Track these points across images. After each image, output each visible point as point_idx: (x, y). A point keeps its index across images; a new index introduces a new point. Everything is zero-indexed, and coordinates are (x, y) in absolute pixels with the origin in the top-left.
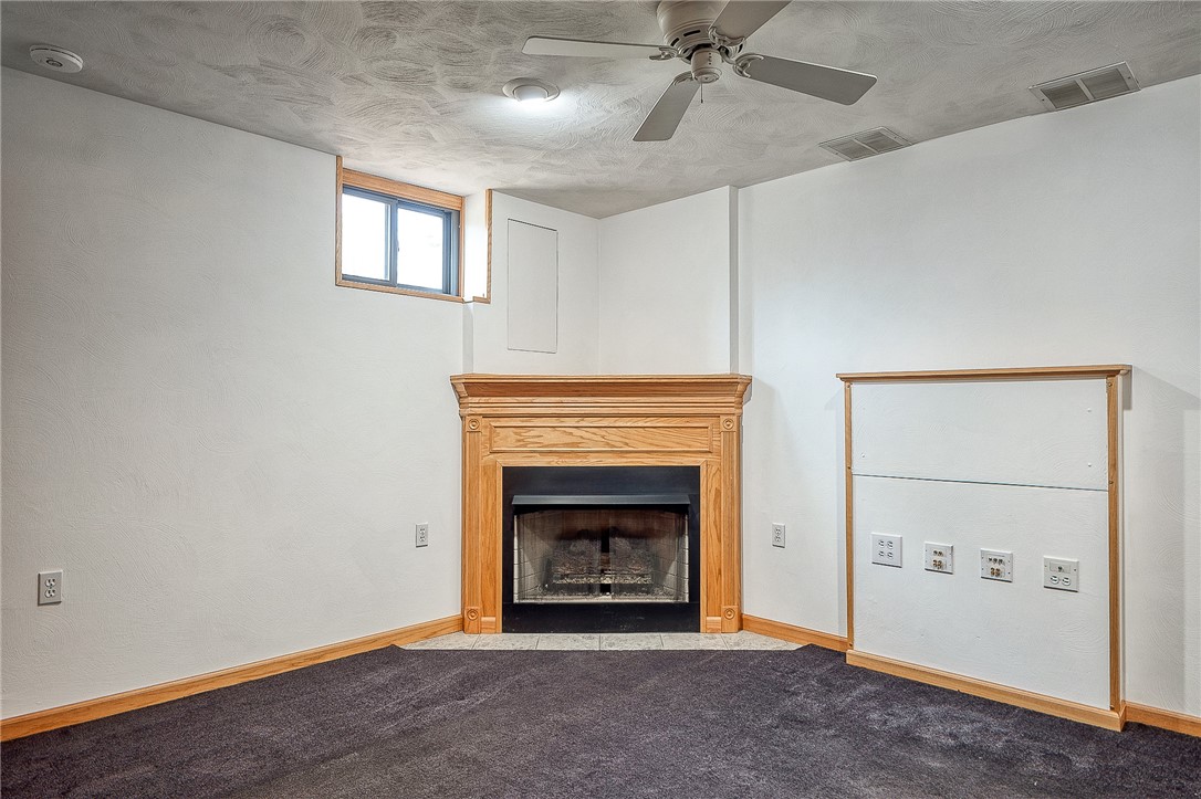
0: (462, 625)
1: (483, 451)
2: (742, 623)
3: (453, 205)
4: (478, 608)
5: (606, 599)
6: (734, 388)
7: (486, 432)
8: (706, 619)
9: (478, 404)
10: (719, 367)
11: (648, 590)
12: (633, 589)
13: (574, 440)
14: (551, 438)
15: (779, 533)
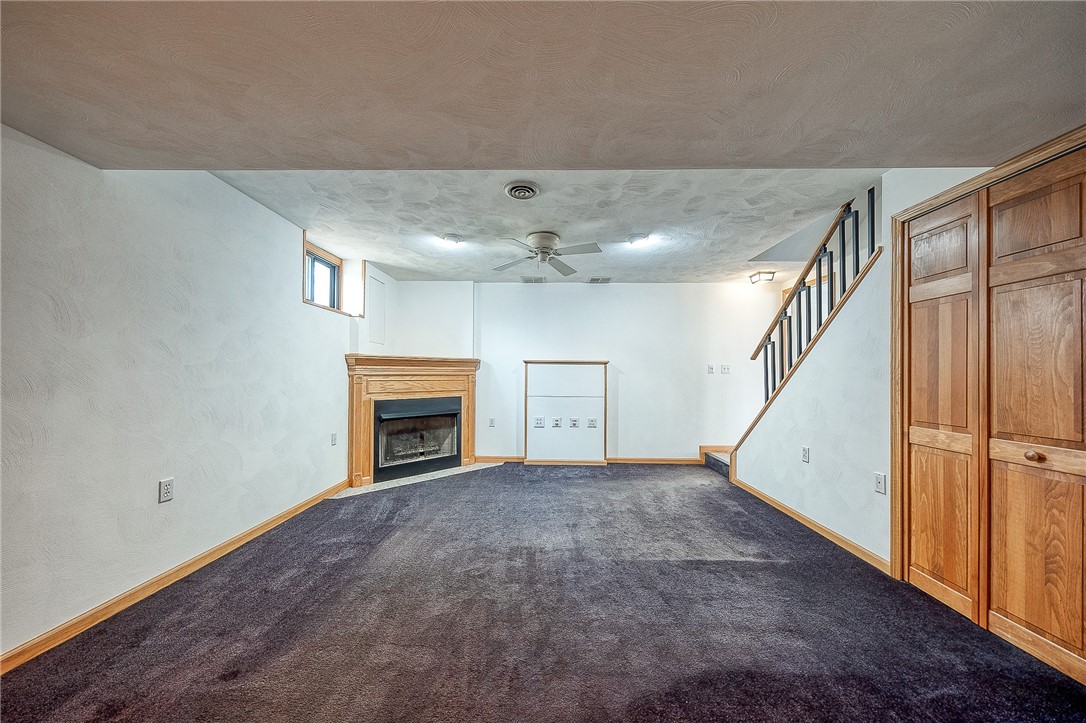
0: (351, 484)
1: (364, 393)
2: (477, 460)
3: (336, 262)
4: (361, 473)
5: (422, 458)
6: (474, 363)
7: (364, 384)
8: (464, 460)
9: (360, 370)
10: (468, 355)
11: (436, 452)
12: (430, 453)
13: (408, 386)
14: (398, 386)
15: (492, 421)
